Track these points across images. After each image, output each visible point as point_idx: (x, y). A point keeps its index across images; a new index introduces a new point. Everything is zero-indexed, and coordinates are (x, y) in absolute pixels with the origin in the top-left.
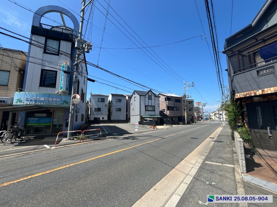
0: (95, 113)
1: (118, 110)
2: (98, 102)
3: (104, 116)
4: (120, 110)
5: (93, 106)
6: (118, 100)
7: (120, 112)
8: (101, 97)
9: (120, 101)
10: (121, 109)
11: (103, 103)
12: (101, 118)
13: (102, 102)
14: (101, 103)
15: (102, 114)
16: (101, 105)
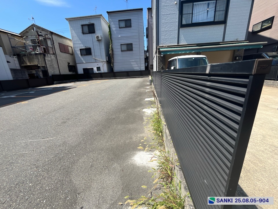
0: (82, 59)
1: (124, 48)
2: (83, 33)
3: (100, 65)
4: (129, 47)
5: (76, 46)
6: (123, 24)
7: (131, 52)
8: (87, 22)
9: (128, 24)
10: (132, 44)
11: (93, 34)
12: (95, 69)
13: (91, 34)
14: (89, 35)
15: (96, 61)
16: (90, 41)
